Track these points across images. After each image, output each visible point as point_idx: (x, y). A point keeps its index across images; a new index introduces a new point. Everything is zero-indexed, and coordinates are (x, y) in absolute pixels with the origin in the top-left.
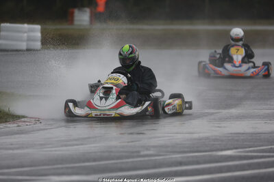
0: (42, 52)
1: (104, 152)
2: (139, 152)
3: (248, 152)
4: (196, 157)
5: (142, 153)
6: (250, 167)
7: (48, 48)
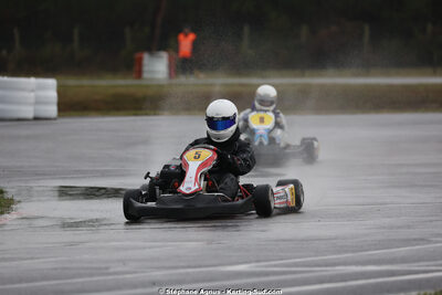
0: (59, 121)
1: (56, 269)
2: (107, 268)
4: (188, 274)
5: (111, 270)
7: (70, 116)
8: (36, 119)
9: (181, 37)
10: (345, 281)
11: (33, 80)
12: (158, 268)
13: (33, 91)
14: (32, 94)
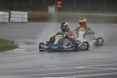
0: (28, 23)
2: (44, 66)
3: (89, 67)
5: (46, 67)
6: (86, 73)
7: (31, 22)
8: (22, 22)
9: (58, 2)
10: (111, 72)
11: (21, 12)
12: (59, 67)
13: (21, 15)
14: (21, 16)
